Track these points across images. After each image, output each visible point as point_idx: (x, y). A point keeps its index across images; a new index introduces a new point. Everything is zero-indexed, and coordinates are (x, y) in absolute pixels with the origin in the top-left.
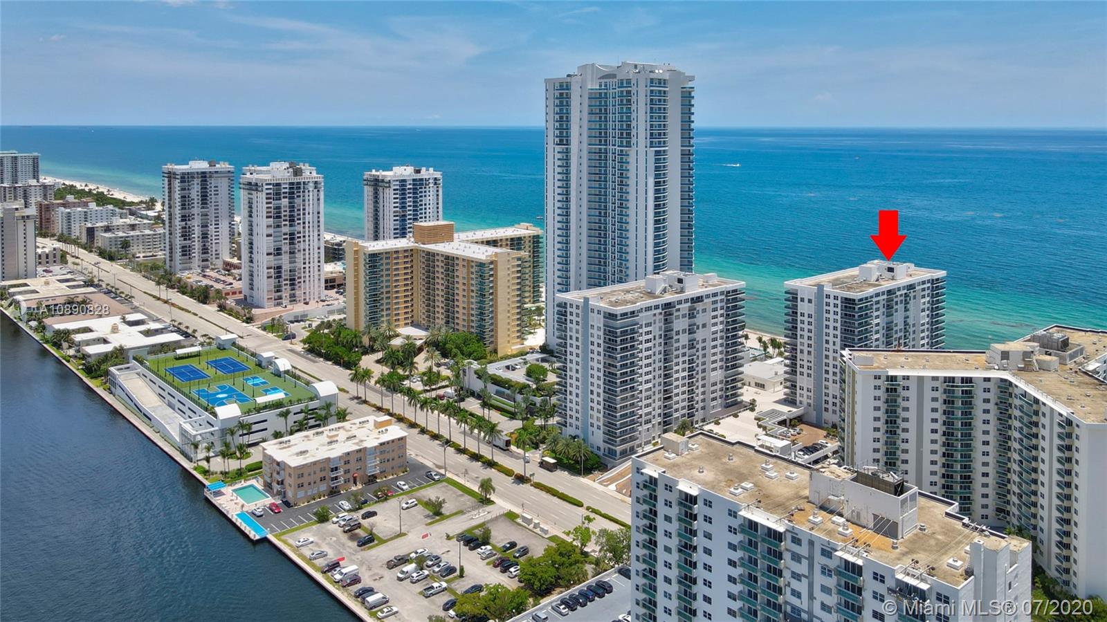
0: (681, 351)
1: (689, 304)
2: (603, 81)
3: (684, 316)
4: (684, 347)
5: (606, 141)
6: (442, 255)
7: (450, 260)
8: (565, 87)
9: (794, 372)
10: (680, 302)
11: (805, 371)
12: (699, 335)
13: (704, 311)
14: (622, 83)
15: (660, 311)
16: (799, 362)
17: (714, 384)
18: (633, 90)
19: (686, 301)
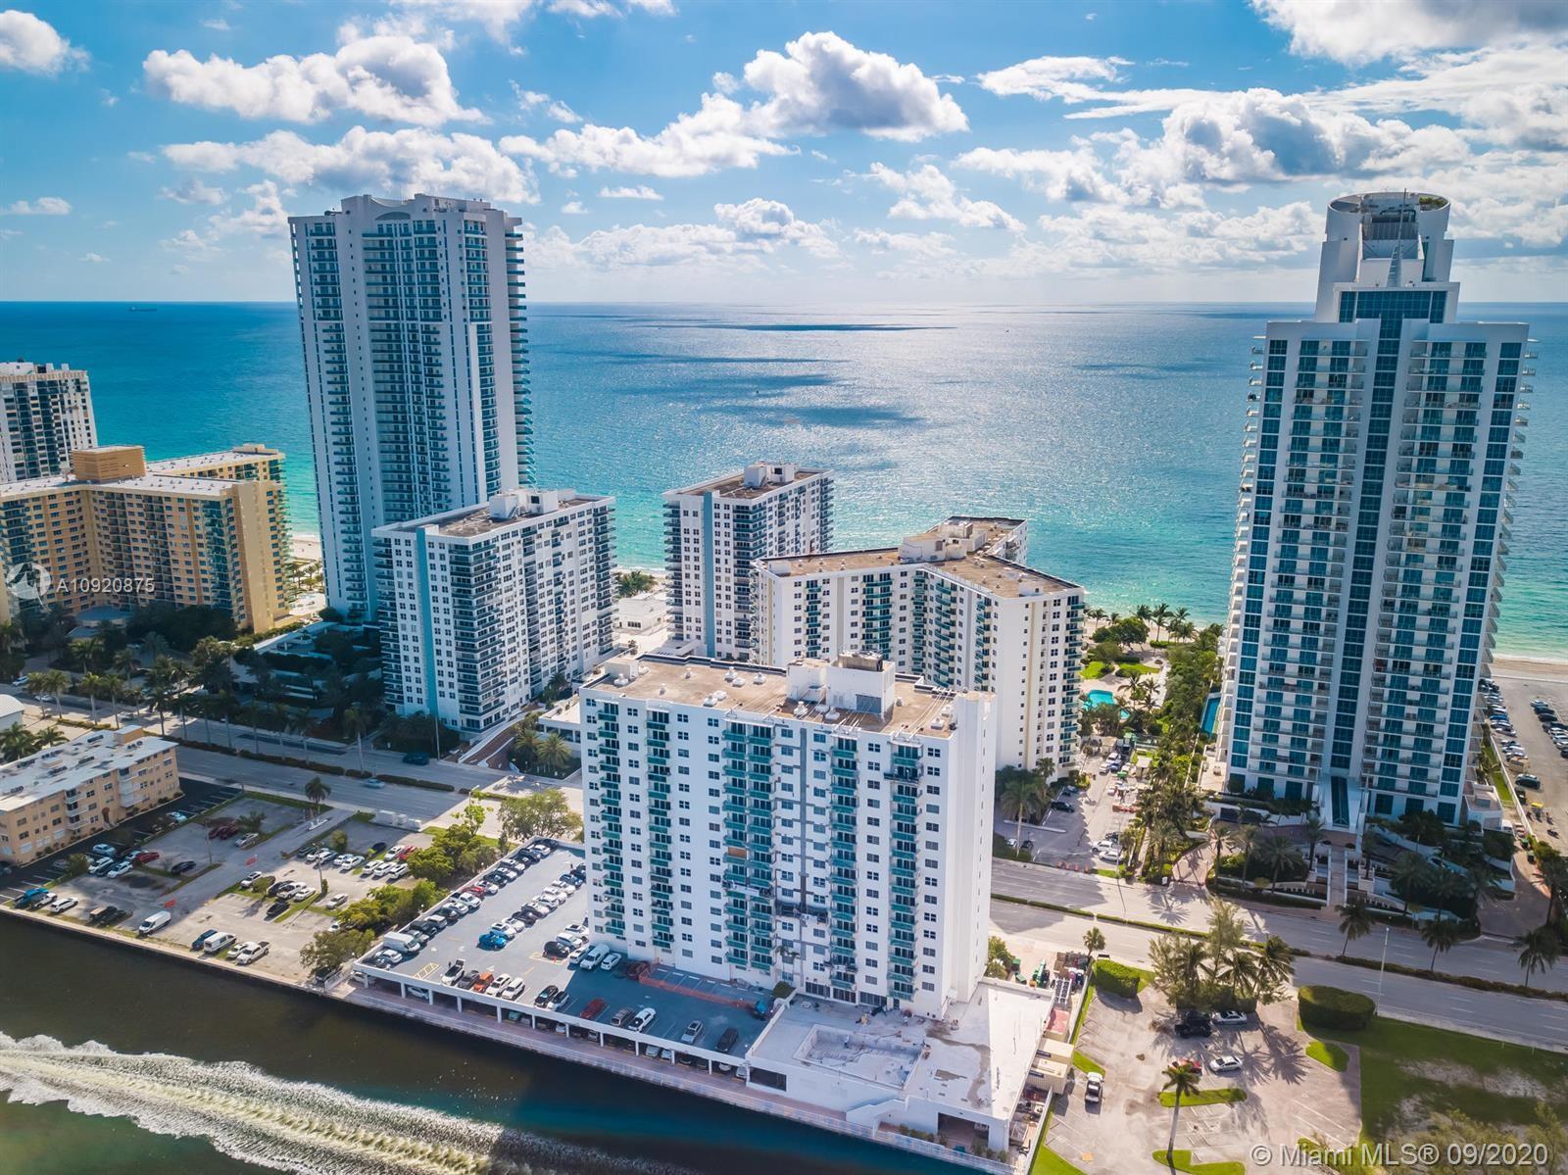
0: (546, 589)
1: (552, 528)
2: (384, 223)
3: (547, 543)
4: (549, 583)
5: (396, 313)
6: (138, 496)
7: (154, 504)
8: (325, 229)
9: (679, 602)
10: (541, 526)
11: (693, 598)
12: (567, 566)
13: (569, 536)
14: (420, 226)
15: (519, 538)
16: (684, 589)
17: (587, 627)
18: (439, 237)
19: (549, 524)
